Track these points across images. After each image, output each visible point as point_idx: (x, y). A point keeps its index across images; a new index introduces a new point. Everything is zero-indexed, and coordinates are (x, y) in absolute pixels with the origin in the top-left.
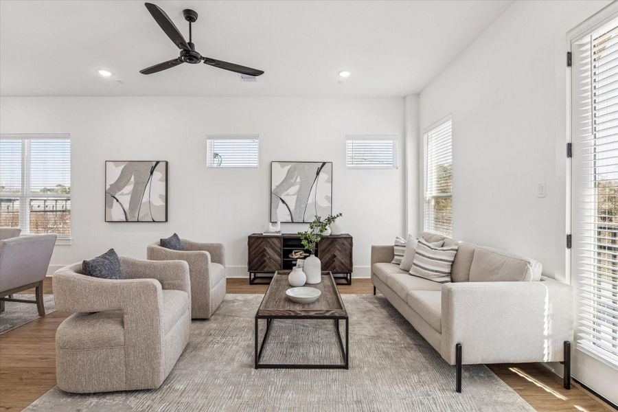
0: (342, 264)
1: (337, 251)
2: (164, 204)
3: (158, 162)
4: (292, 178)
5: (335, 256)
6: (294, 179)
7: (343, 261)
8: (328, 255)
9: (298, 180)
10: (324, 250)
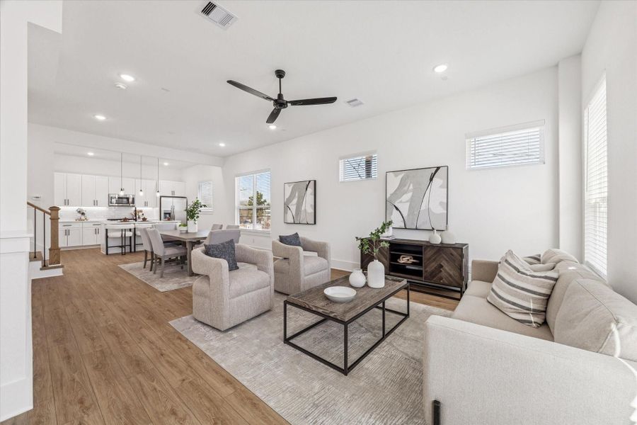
0: (450, 275)
1: (444, 261)
2: (313, 211)
3: (310, 181)
4: (405, 185)
5: (442, 266)
6: (407, 187)
7: (451, 273)
8: (434, 263)
9: (411, 187)
10: (430, 258)
